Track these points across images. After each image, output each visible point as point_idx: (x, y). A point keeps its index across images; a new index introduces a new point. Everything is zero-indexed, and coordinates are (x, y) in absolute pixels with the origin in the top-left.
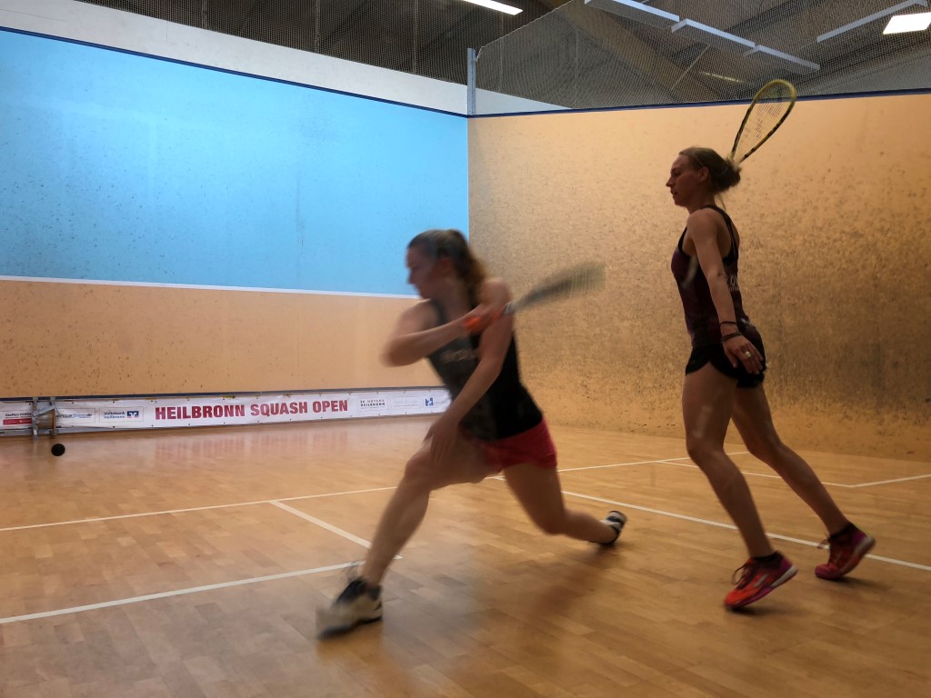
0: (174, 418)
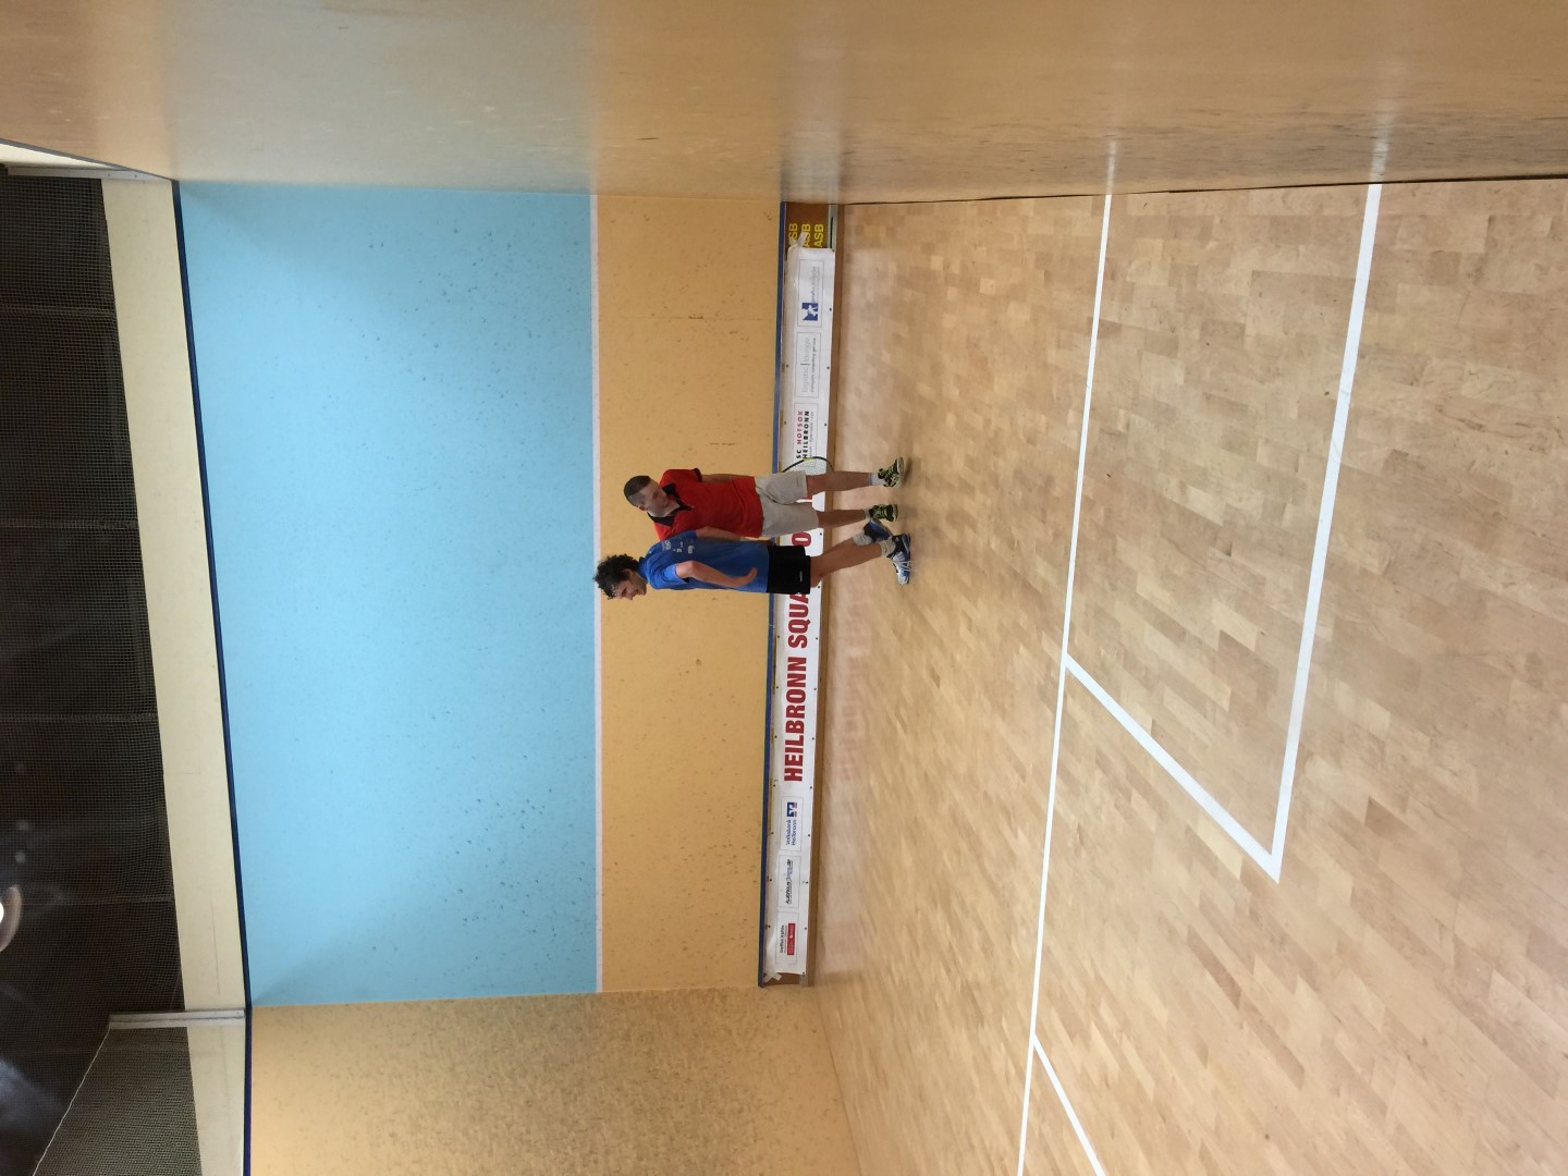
0: (801, 757)
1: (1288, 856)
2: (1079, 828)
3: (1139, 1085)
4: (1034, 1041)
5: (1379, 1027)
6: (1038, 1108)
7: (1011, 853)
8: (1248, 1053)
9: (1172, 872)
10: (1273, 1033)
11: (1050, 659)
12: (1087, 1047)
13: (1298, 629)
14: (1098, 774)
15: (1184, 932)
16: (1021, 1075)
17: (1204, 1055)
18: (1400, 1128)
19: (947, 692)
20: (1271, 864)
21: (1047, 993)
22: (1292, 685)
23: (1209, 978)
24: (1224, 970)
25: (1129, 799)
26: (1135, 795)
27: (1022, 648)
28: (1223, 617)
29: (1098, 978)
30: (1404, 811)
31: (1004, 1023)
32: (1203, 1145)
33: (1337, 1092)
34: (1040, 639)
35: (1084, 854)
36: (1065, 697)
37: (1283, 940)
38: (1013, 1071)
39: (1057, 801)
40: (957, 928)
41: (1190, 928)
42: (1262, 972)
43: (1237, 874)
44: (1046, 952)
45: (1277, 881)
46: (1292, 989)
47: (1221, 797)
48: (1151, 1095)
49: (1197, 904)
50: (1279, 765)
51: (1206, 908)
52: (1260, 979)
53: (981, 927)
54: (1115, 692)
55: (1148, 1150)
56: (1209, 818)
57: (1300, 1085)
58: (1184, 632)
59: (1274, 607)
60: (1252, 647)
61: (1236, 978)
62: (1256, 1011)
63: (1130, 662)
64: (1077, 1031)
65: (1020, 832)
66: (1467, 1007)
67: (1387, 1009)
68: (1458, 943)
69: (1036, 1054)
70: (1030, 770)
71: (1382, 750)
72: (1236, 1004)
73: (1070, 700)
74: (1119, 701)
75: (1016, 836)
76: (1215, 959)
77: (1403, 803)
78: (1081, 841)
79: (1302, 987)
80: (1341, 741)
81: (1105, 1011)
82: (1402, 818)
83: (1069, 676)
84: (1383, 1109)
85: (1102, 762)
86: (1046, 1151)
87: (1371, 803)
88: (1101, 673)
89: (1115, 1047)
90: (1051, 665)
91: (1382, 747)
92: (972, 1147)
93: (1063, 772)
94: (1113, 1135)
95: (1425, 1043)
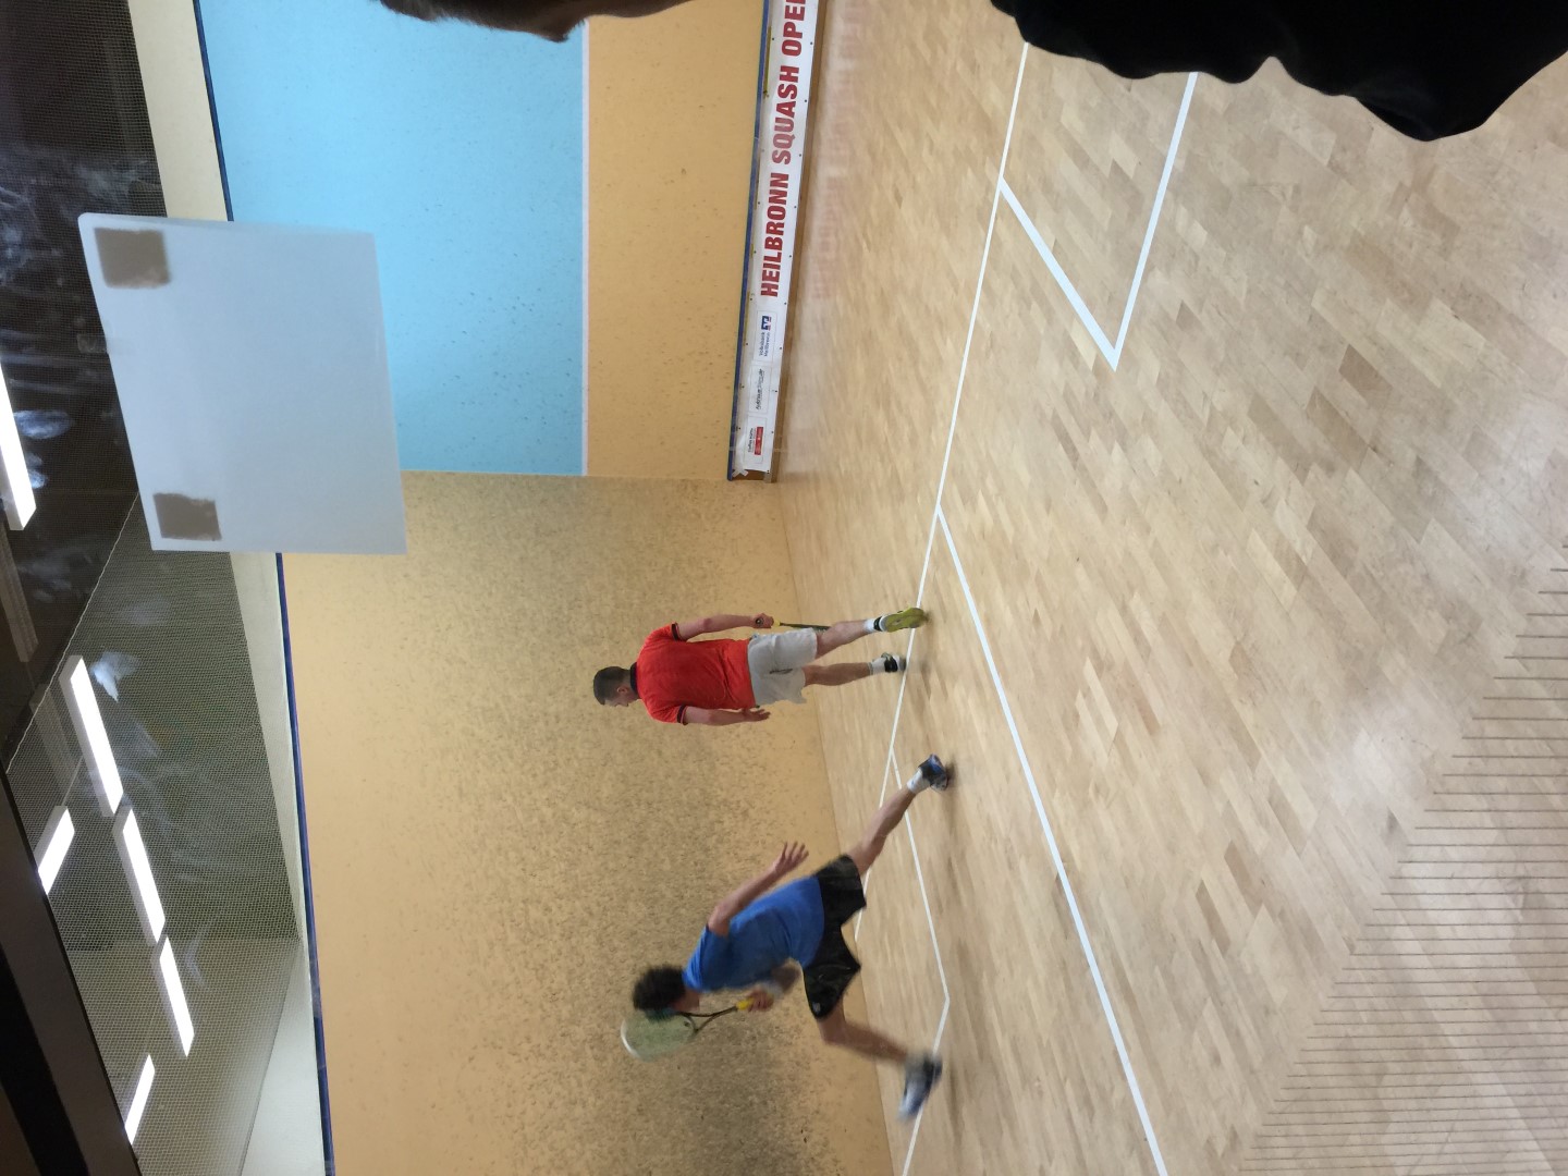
0: (778, 274)
1: (1125, 350)
2: (991, 335)
3: (1003, 535)
4: (938, 511)
5: (1156, 473)
6: (935, 562)
7: (940, 359)
8: (1076, 501)
9: (1051, 368)
10: (1094, 486)
11: (989, 183)
12: (975, 511)
13: (1163, 160)
14: (1011, 287)
15: (1049, 413)
16: (926, 536)
17: (1048, 507)
18: (1156, 543)
19: (907, 212)
20: (1113, 357)
21: (952, 472)
22: (1151, 210)
23: (1061, 448)
24: (1071, 441)
25: (1029, 307)
26: (1035, 305)
27: (969, 170)
28: (1117, 149)
29: (988, 455)
30: (1200, 311)
31: (919, 498)
32: (1038, 571)
33: (1124, 523)
34: (984, 164)
35: (992, 356)
36: (996, 218)
37: (1111, 414)
38: (921, 535)
39: (978, 312)
40: (892, 423)
41: (1054, 411)
42: (1095, 439)
43: (1091, 365)
44: (956, 437)
45: (1115, 369)
46: (1110, 451)
47: (1090, 304)
48: (1011, 540)
49: (1062, 390)
50: (1132, 277)
51: (1068, 396)
52: (1091, 446)
53: (911, 423)
54: (1031, 213)
55: (1004, 581)
56: (1080, 322)
57: (1103, 520)
58: (1088, 160)
59: (1151, 140)
60: (1131, 176)
61: (1077, 446)
62: (1086, 470)
63: (1047, 186)
64: (968, 498)
65: (949, 341)
66: (1208, 453)
67: (1163, 461)
68: (1212, 408)
69: (938, 521)
70: (962, 284)
71: (1196, 262)
72: (1074, 467)
73: (999, 220)
74: (1034, 223)
75: (945, 343)
76: (1067, 434)
77: (1200, 303)
78: (992, 346)
79: (1117, 448)
80: (1173, 256)
81: (989, 482)
82: (1198, 317)
83: (1002, 198)
84: (1148, 530)
85: (1014, 276)
86: (937, 591)
87: (1182, 305)
88: (1023, 195)
89: (992, 506)
90: (990, 188)
91: (1197, 258)
92: (886, 596)
93: (986, 286)
94: (982, 573)
95: (1180, 481)
